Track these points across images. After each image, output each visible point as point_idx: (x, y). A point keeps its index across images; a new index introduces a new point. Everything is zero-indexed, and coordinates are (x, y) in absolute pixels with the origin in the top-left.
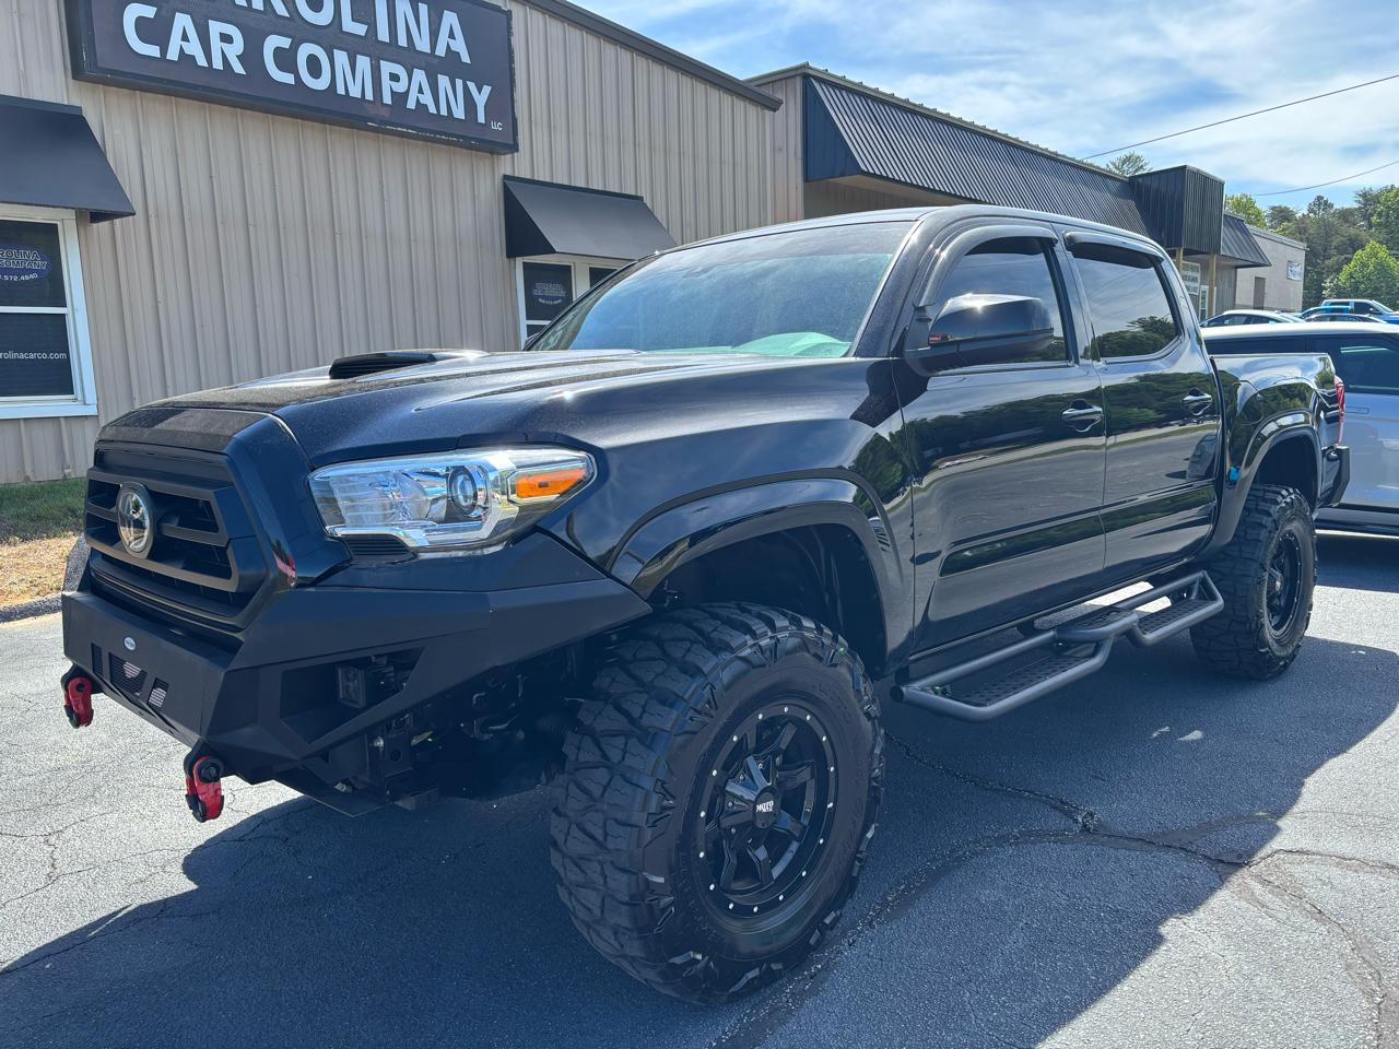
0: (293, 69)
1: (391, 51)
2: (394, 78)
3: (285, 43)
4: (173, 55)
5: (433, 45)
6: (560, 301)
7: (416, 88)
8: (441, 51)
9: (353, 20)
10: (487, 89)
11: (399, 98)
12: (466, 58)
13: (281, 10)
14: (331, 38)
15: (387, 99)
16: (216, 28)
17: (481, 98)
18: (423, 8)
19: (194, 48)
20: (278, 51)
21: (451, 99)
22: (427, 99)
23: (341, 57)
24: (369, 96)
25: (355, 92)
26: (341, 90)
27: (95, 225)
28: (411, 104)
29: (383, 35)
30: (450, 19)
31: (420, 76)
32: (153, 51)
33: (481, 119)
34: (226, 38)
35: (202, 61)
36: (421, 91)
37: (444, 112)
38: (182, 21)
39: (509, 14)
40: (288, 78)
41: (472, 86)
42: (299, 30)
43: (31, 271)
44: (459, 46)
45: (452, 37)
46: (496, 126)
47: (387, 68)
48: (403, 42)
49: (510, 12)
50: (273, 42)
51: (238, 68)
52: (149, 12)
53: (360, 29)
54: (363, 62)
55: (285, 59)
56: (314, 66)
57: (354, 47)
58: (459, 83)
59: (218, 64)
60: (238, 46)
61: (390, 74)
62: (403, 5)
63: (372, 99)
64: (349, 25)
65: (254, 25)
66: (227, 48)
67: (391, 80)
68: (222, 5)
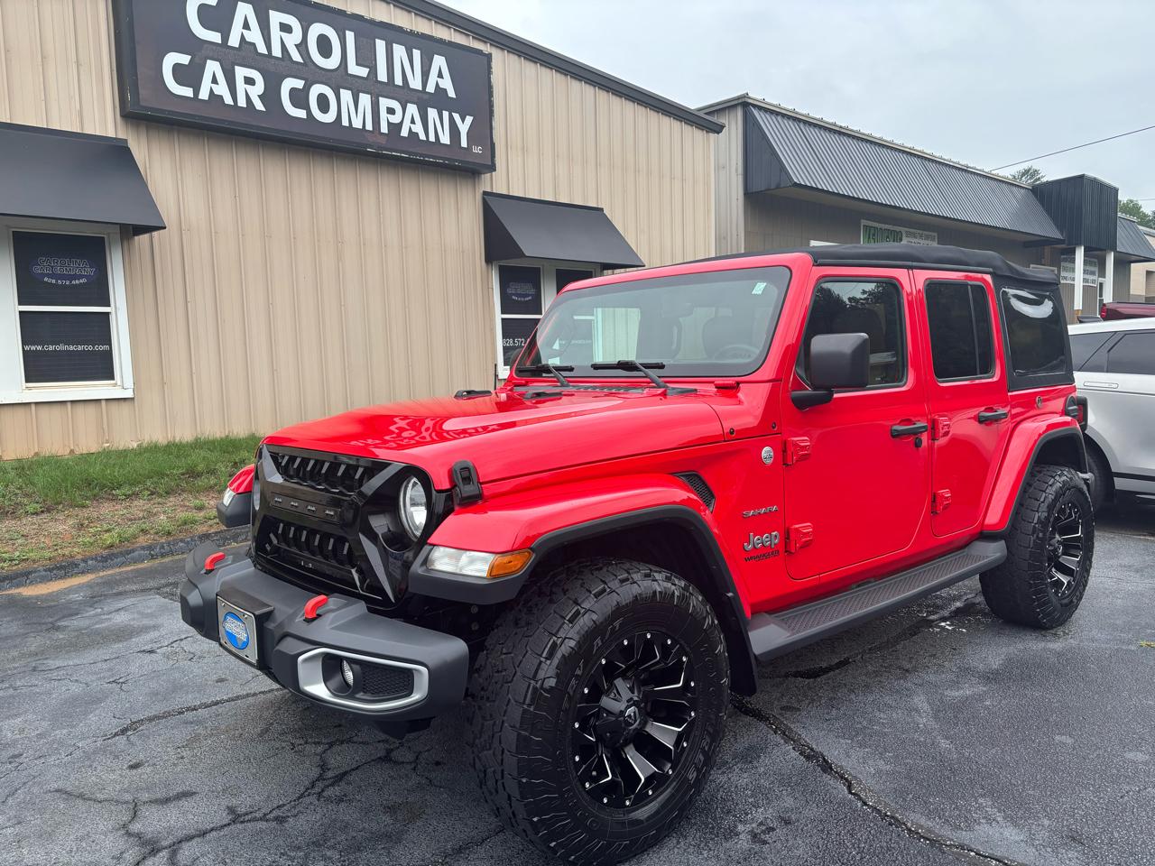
0: (307, 107)
1: (389, 89)
2: (391, 111)
3: (299, 84)
4: (204, 95)
5: (425, 83)
6: (530, 298)
7: (409, 120)
8: (431, 88)
9: (357, 64)
10: (469, 119)
11: (395, 128)
12: (452, 94)
13: (296, 57)
14: (339, 79)
15: (384, 129)
16: (241, 72)
17: (464, 127)
18: (417, 54)
19: (222, 89)
20: (293, 91)
21: (439, 128)
22: (418, 128)
23: (346, 95)
24: (369, 127)
25: (357, 124)
26: (345, 123)
27: (136, 238)
28: (404, 133)
29: (382, 76)
30: (439, 62)
31: (412, 109)
32: (188, 92)
33: (464, 144)
34: (250, 81)
35: (228, 100)
36: (413, 122)
37: (432, 138)
38: (212, 67)
39: (489, 56)
40: (301, 114)
41: (456, 116)
42: (311, 73)
43: (80, 277)
44: (447, 84)
45: (441, 77)
46: (477, 150)
47: (385, 103)
48: (398, 81)
49: (491, 54)
50: (289, 84)
51: (259, 106)
52: (185, 59)
53: (363, 72)
54: (365, 99)
55: (299, 98)
56: (323, 103)
57: (357, 86)
58: (446, 114)
59: (242, 103)
60: (260, 87)
61: (388, 108)
62: (399, 51)
63: (371, 129)
64: (354, 69)
65: (274, 70)
66: (250, 89)
67: (388, 113)
68: (246, 54)
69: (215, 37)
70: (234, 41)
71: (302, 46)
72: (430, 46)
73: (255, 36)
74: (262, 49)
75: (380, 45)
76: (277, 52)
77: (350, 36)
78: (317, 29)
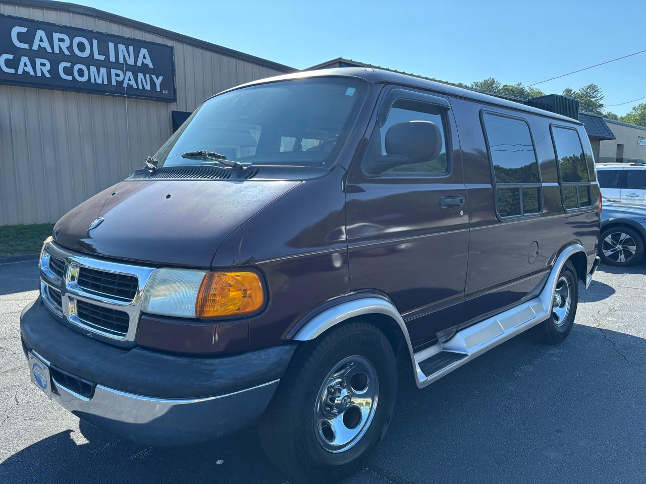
0: (72, 75)
1: (117, 65)
2: (117, 75)
3: (68, 65)
4: (20, 72)
5: (136, 61)
7: (127, 78)
8: (139, 64)
9: (99, 54)
10: (161, 78)
11: (119, 83)
12: (151, 66)
13: (67, 52)
14: (89, 61)
15: (114, 83)
16: (38, 61)
17: (158, 82)
18: (131, 48)
19: (29, 69)
20: (65, 68)
21: (144, 82)
22: (133, 83)
23: (93, 69)
24: (106, 82)
25: (99, 81)
26: (93, 81)
28: (125, 85)
29: (112, 59)
30: (144, 51)
31: (129, 74)
32: (12, 71)
33: (158, 89)
34: (43, 65)
35: (32, 73)
36: (130, 79)
37: (140, 87)
38: (24, 59)
39: (172, 48)
40: (70, 78)
41: (154, 77)
42: (74, 59)
44: (148, 61)
45: (145, 58)
46: (166, 92)
47: (114, 72)
48: (121, 61)
49: (173, 46)
50: (63, 65)
51: (48, 75)
52: (11, 57)
53: (102, 58)
54: (103, 70)
55: (68, 71)
56: (81, 73)
57: (98, 65)
58: (148, 76)
59: (39, 74)
60: (48, 66)
61: (116, 74)
62: (122, 47)
63: (107, 84)
64: (97, 56)
65: (55, 59)
66: (43, 68)
67: (116, 76)
68: (42, 52)
69: (26, 46)
70: (35, 47)
71: (70, 48)
72: (138, 45)
73: (46, 45)
74: (49, 50)
75: (111, 46)
76: (57, 51)
77: (95, 42)
78: (77, 40)
